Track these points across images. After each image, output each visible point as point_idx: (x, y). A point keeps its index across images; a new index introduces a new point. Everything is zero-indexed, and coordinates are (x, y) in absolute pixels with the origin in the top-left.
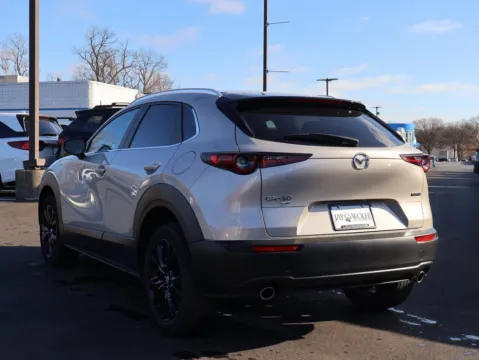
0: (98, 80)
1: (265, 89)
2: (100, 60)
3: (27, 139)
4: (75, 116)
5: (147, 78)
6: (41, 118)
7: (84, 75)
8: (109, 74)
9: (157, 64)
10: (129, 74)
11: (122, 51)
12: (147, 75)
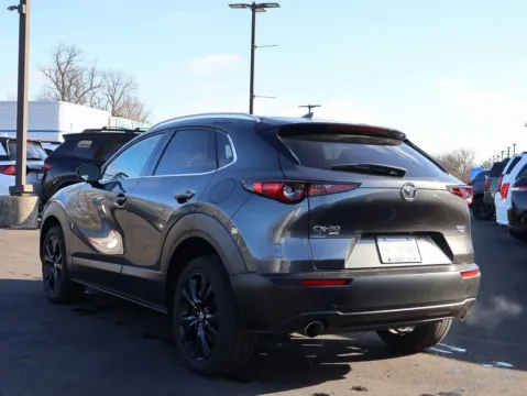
0: (63, 100)
1: (251, 111)
2: (66, 79)
3: (14, 163)
4: (62, 140)
5: (116, 99)
6: (28, 141)
7: (49, 94)
8: (76, 94)
9: (127, 85)
10: (97, 95)
11: (90, 70)
12: (116, 97)
